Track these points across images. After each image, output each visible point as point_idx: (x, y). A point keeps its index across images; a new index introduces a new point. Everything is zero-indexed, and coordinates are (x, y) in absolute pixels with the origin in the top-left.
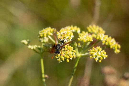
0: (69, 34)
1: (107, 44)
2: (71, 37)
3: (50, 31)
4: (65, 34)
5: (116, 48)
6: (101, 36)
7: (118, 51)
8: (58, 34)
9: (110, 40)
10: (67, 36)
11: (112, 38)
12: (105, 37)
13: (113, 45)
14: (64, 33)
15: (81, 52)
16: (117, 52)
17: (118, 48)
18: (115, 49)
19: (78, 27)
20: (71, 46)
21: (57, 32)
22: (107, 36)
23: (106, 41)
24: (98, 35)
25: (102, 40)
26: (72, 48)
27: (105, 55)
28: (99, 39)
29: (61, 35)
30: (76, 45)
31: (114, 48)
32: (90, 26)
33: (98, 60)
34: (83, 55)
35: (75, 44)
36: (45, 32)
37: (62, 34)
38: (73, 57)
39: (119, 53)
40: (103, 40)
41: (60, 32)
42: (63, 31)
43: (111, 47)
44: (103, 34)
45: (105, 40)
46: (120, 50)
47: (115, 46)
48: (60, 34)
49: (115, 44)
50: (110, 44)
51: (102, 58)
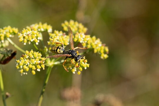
0: (36, 35)
1: (89, 46)
2: (38, 40)
3: (9, 32)
4: (29, 35)
5: (102, 51)
6: (80, 37)
7: (106, 56)
8: (20, 35)
9: (94, 42)
10: (32, 39)
11: (97, 38)
12: (85, 37)
13: (97, 48)
14: (28, 33)
15: (53, 60)
16: (104, 57)
17: (105, 53)
18: (101, 54)
19: (48, 24)
20: (39, 53)
21: (19, 33)
22: (89, 36)
23: (87, 44)
24: (76, 36)
25: (81, 42)
26: (40, 55)
27: (86, 63)
28: (78, 41)
29: (24, 37)
30: (47, 50)
31: (100, 52)
32: (66, 23)
33: (75, 72)
34: (56, 63)
35: (45, 49)
36: (3, 33)
37: (25, 35)
38: (41, 67)
39: (107, 58)
40: (83, 42)
41: (22, 34)
42: (26, 32)
43: (95, 51)
44: (83, 34)
45: (86, 42)
46: (108, 55)
47: (101, 49)
48: (23, 35)
49: (101, 47)
50: (94, 47)
51: (81, 69)
